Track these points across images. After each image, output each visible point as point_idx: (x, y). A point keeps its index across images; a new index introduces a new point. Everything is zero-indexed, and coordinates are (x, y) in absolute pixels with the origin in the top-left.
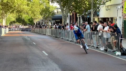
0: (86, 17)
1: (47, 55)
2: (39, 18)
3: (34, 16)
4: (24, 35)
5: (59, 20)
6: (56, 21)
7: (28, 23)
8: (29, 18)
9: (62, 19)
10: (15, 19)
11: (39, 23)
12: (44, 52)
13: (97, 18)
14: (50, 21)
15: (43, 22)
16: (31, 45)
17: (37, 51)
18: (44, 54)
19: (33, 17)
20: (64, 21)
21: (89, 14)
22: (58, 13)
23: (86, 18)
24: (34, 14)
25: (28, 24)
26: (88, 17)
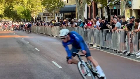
0: (112, 8)
1: (60, 67)
2: (39, 10)
3: (32, 7)
4: (19, 36)
5: (70, 14)
6: (65, 14)
7: (23, 18)
8: (24, 10)
9: (75, 12)
10: (3, 12)
11: (39, 17)
12: (53, 62)
13: (129, 10)
14: (56, 15)
15: (46, 17)
16: (33, 52)
17: (43, 61)
18: (55, 65)
19: (30, 9)
20: (80, 15)
21: (116, 4)
22: (68, 3)
23: (112, 10)
24: (32, 5)
25: (22, 20)
26: (115, 8)
